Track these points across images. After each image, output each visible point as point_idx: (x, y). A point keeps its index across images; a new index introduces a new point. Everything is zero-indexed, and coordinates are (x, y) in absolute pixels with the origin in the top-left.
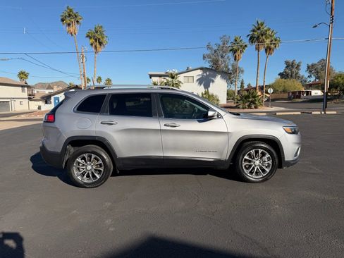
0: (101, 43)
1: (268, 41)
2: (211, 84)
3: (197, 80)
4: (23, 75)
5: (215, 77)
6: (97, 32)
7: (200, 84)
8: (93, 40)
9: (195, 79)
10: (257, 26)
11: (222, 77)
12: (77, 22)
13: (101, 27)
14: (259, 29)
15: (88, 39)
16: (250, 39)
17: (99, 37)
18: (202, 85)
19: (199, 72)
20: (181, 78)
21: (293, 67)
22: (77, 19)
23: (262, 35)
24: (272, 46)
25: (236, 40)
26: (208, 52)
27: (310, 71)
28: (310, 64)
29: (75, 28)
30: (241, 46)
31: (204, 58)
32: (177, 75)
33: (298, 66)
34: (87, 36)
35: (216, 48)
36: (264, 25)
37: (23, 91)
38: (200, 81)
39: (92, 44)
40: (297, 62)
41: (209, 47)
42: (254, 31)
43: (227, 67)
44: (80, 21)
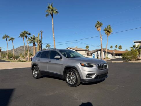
0: (109, 32)
4: (87, 47)
6: (108, 28)
8: (106, 31)
12: (101, 26)
13: (110, 26)
15: (104, 31)
17: (109, 30)
22: (101, 25)
29: (100, 28)
34: (104, 30)
37: (85, 52)
39: (106, 33)
44: (102, 25)
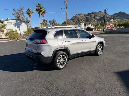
1: (42, 11)
2: (21, 26)
3: (14, 24)
5: (22, 23)
7: (15, 26)
9: (13, 24)
10: (38, 5)
11: (25, 23)
14: (39, 6)
16: (36, 10)
18: (16, 27)
19: (15, 21)
20: (6, 23)
21: (45, 21)
23: (41, 9)
24: (44, 13)
25: (29, 9)
26: (14, 13)
27: (50, 23)
28: (50, 21)
30: (31, 12)
31: (13, 15)
32: (4, 21)
33: (47, 21)
35: (18, 11)
36: (41, 5)
38: (15, 25)
40: (46, 20)
41: (14, 10)
42: (37, 7)
43: (24, 19)
